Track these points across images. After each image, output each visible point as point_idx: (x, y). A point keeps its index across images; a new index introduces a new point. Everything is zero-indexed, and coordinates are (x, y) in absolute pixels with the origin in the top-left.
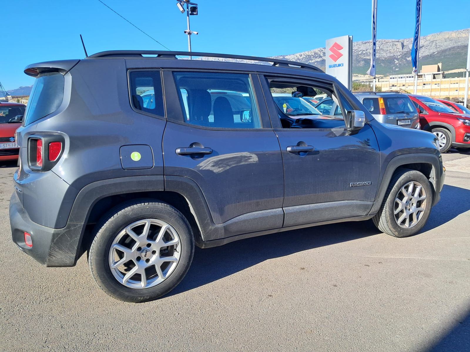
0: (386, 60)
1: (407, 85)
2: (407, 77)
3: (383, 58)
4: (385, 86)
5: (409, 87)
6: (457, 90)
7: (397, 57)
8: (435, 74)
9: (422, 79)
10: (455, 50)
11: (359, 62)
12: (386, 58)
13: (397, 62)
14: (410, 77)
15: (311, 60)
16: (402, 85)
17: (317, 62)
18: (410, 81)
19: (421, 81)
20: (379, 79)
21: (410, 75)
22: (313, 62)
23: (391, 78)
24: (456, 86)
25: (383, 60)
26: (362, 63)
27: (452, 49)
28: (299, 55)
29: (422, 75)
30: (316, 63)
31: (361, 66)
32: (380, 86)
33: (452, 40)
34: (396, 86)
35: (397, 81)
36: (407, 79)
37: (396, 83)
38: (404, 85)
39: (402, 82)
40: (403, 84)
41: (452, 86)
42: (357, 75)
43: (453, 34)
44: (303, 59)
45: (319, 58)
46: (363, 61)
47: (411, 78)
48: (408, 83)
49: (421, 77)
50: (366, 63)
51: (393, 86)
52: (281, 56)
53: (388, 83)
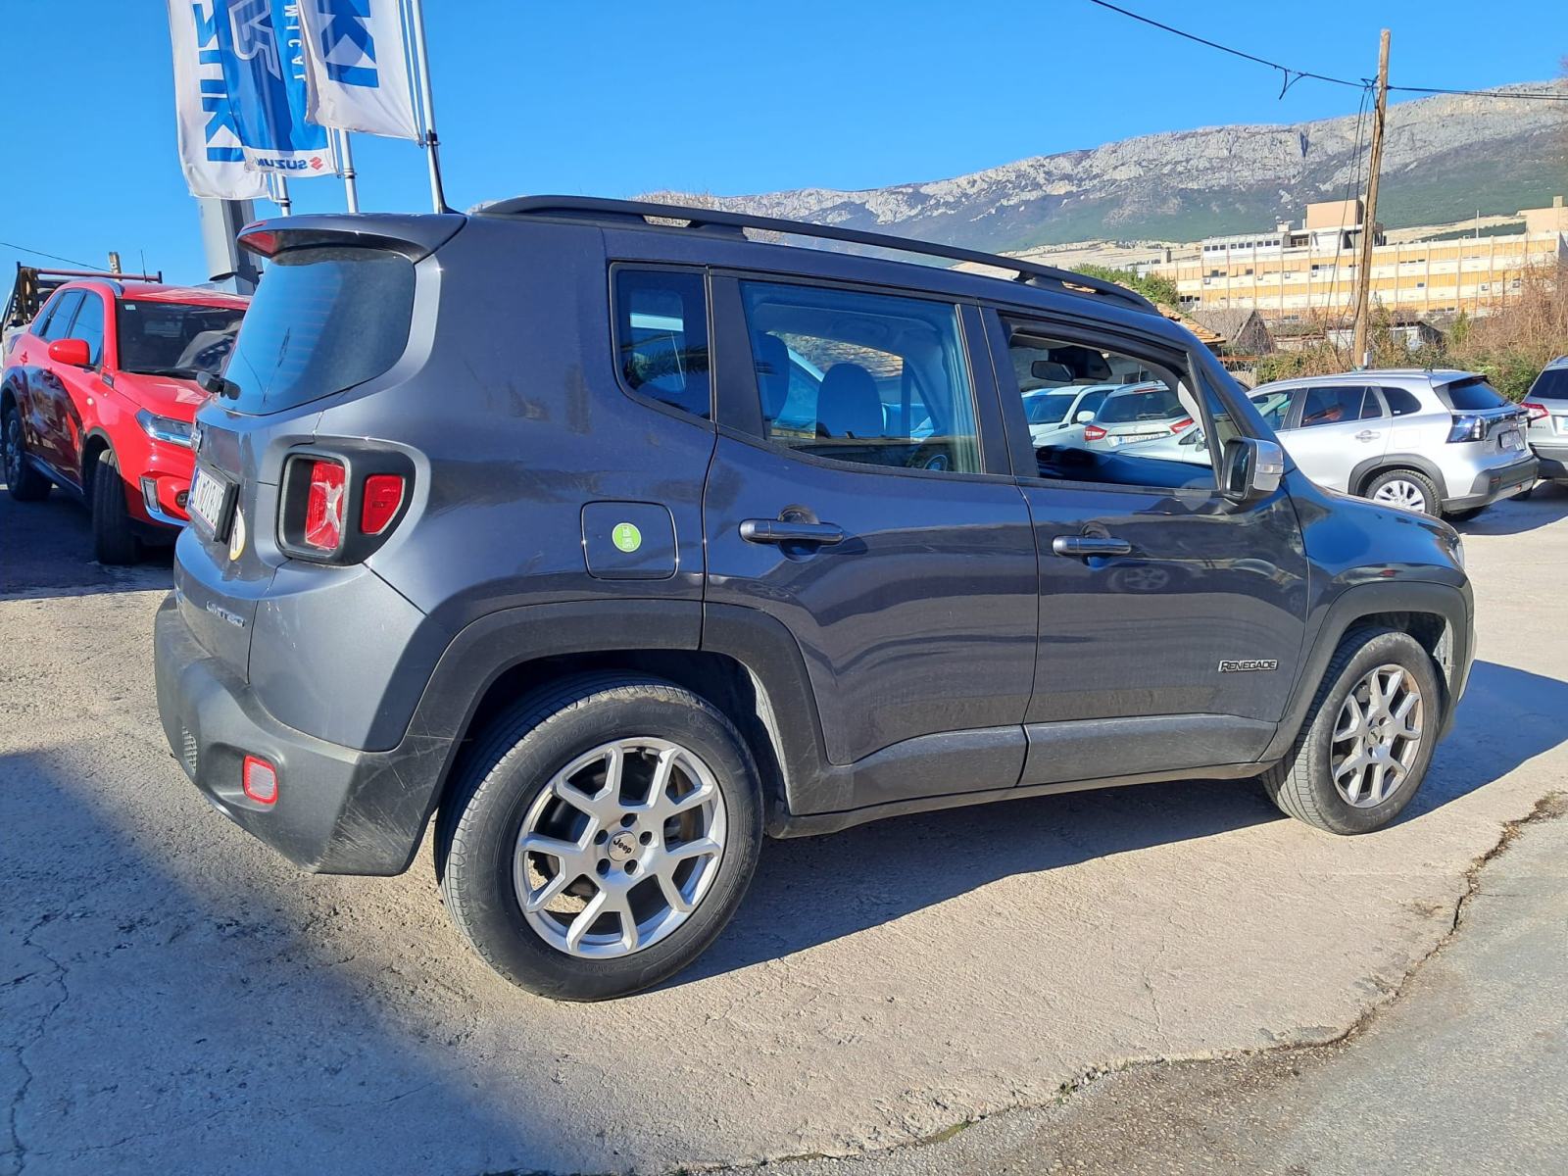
0: (1252, 191)
1: (1260, 272)
2: (1260, 244)
3: (1241, 187)
4: (1189, 276)
5: (1266, 277)
6: (1420, 285)
7: (1286, 182)
8: (1349, 232)
9: (1306, 251)
10: (1475, 153)
11: (1164, 200)
12: (1251, 186)
13: (1286, 197)
14: (1268, 244)
15: (1008, 196)
16: (1244, 272)
17: (1026, 203)
18: (1267, 255)
19: (1306, 255)
20: (1169, 253)
21: (1270, 237)
22: (1011, 203)
23: (1207, 249)
24: (1419, 269)
25: (1242, 193)
26: (1174, 202)
27: (1465, 152)
28: (965, 182)
29: (1306, 236)
30: (1023, 208)
31: (1172, 212)
32: (1172, 275)
33: (1464, 123)
34: (1224, 274)
35: (1228, 257)
36: (1259, 250)
37: (1225, 263)
38: (1249, 272)
39: (1245, 261)
40: (1248, 268)
41: (1406, 270)
43: (1465, 103)
44: (979, 193)
45: (1033, 190)
46: (1175, 197)
47: (1273, 248)
48: (1264, 263)
49: (1306, 243)
50: (1186, 205)
51: (1215, 274)
52: (909, 186)
53: (1197, 264)
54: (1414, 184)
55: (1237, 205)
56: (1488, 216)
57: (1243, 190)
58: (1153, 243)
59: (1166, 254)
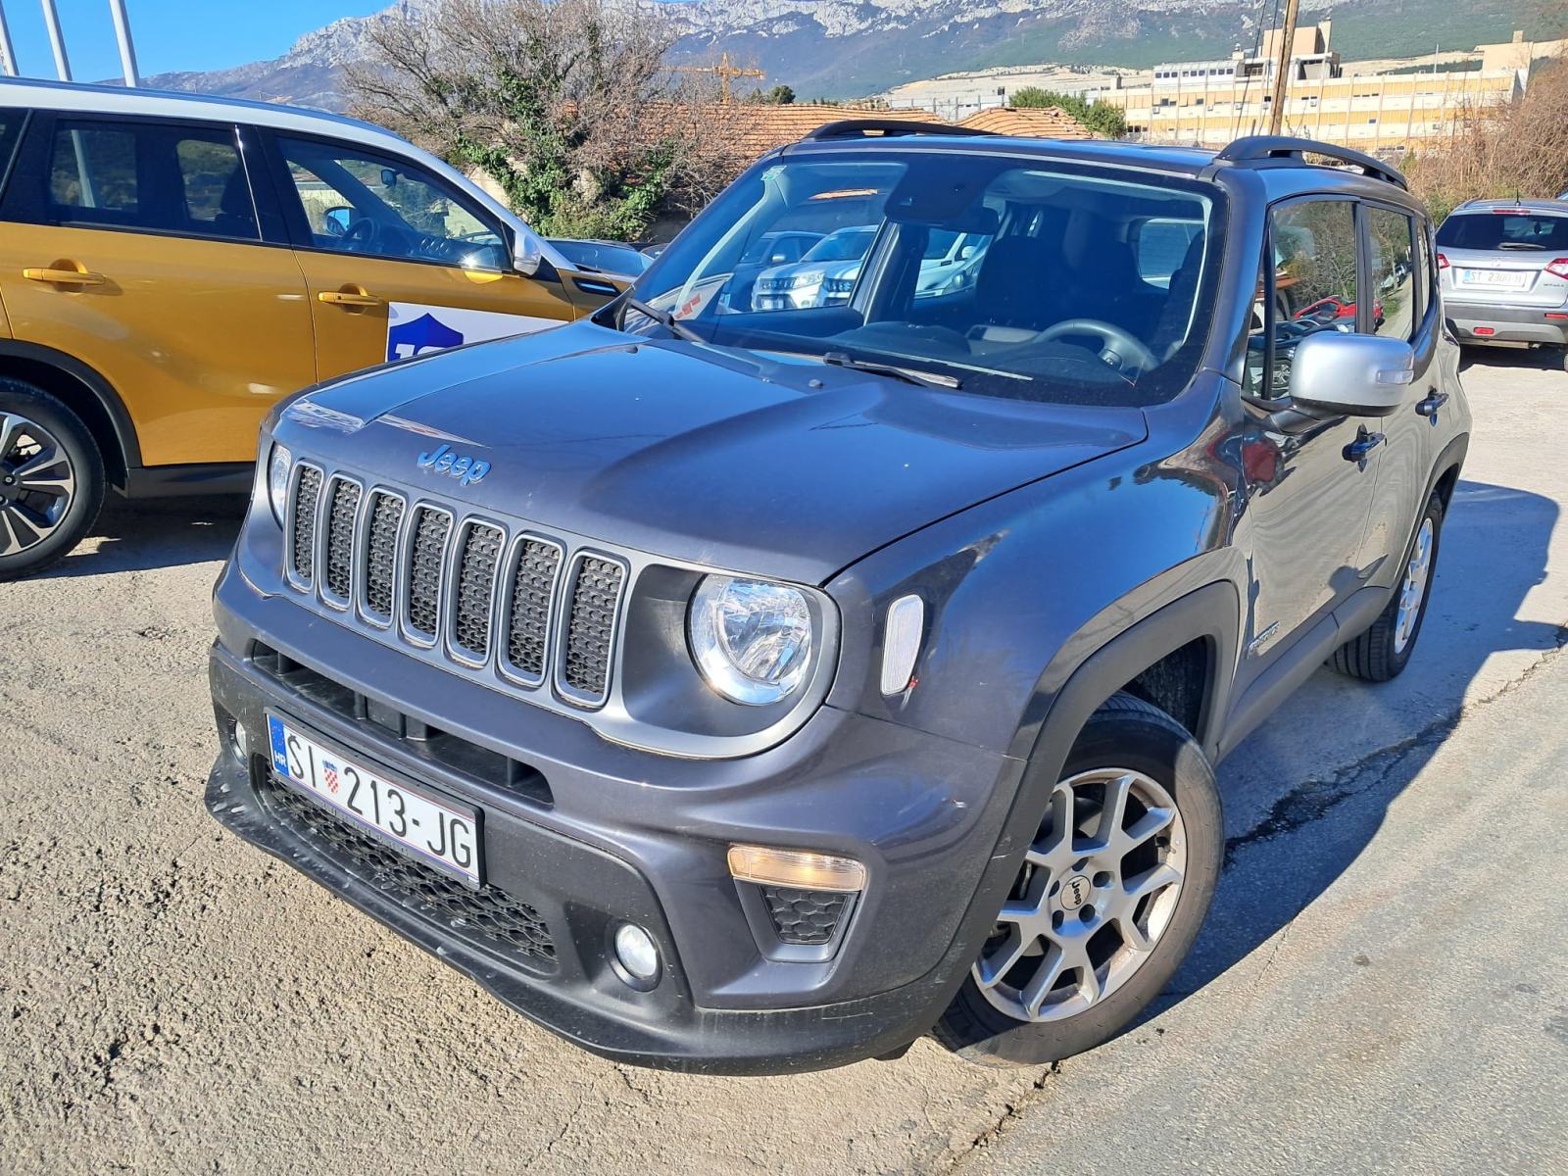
0: (1214, 16)
1: (1210, 102)
2: (1213, 72)
3: (1203, 10)
4: (1138, 105)
5: (1217, 108)
6: (1373, 121)
7: (1250, 6)
8: (1305, 62)
9: (1259, 81)
11: (1123, 23)
12: (1213, 9)
13: (1248, 23)
14: (1221, 72)
15: (961, 13)
16: (1194, 102)
17: (980, 20)
18: (1219, 84)
19: (1258, 86)
20: (1120, 79)
21: (1224, 65)
22: (965, 20)
23: (1158, 76)
24: (1372, 104)
25: (1202, 17)
26: (1133, 25)
29: (1261, 65)
30: (977, 26)
31: (1130, 36)
32: (1121, 102)
34: (1174, 103)
35: (1179, 86)
36: (1211, 78)
37: (1176, 91)
38: (1200, 102)
39: (1195, 90)
40: (1199, 98)
41: (1360, 105)
42: (1113, 68)
44: (932, 8)
45: (988, 6)
46: (1134, 19)
47: (1226, 77)
48: (1215, 93)
49: (1260, 72)
50: (1144, 28)
51: (1165, 102)
53: (1146, 91)
54: (1377, 14)
55: (1197, 31)
56: (1448, 51)
57: (1205, 13)
58: (1109, 69)
59: (1116, 80)
